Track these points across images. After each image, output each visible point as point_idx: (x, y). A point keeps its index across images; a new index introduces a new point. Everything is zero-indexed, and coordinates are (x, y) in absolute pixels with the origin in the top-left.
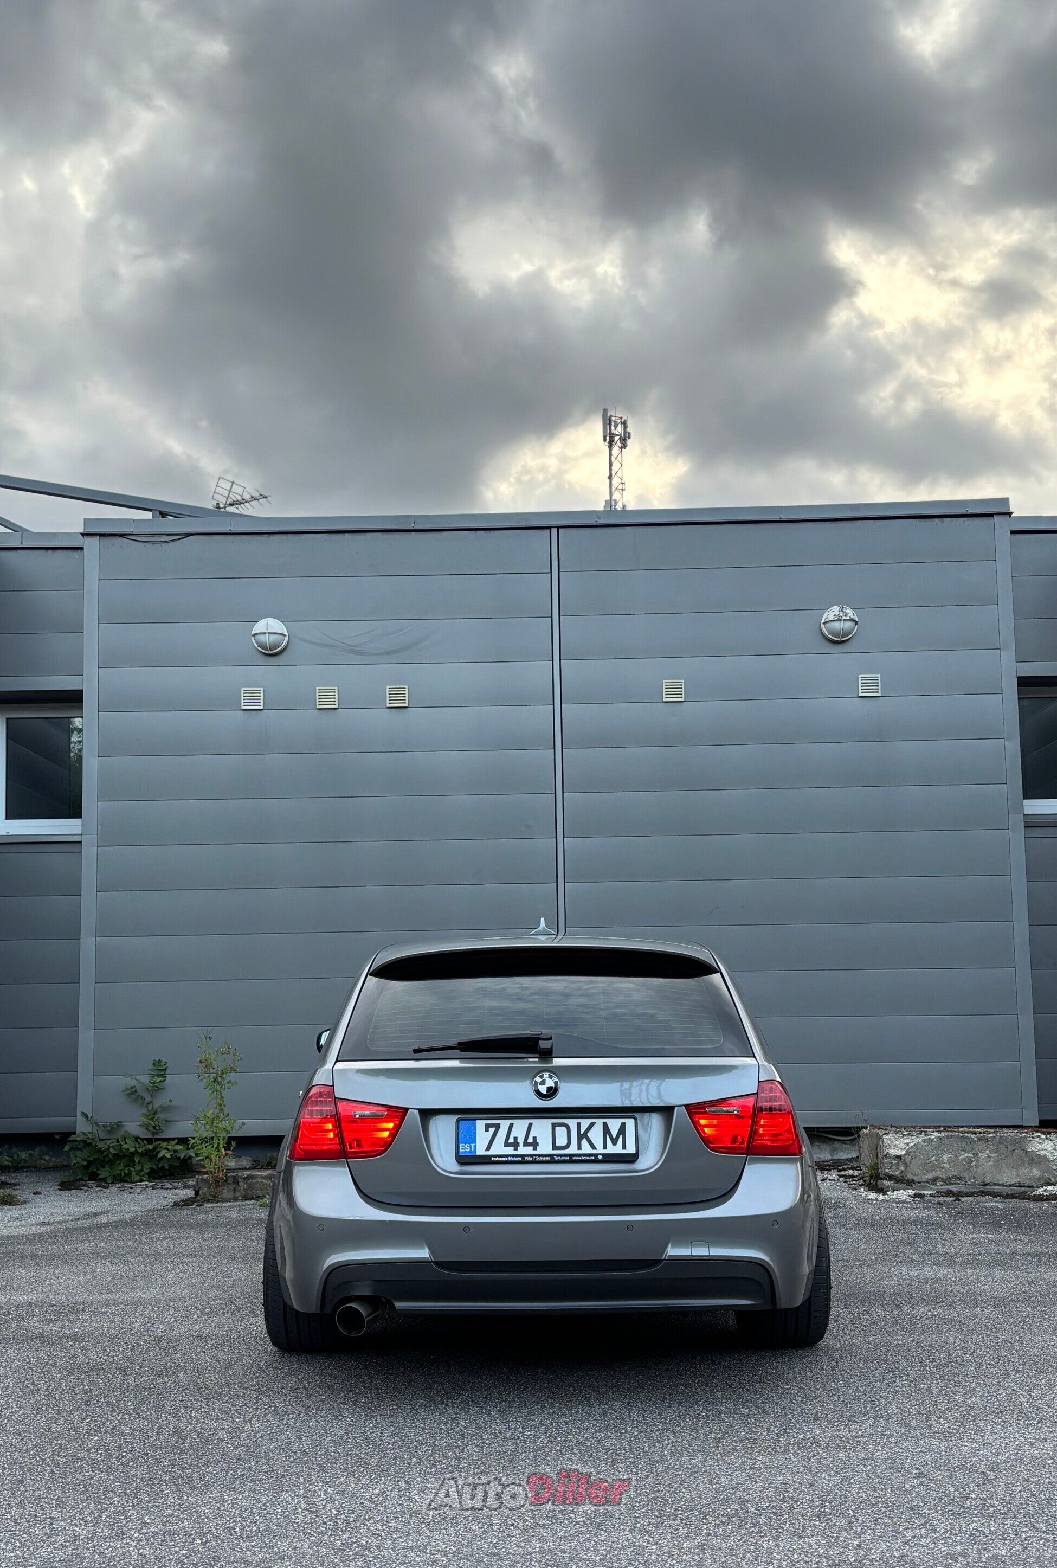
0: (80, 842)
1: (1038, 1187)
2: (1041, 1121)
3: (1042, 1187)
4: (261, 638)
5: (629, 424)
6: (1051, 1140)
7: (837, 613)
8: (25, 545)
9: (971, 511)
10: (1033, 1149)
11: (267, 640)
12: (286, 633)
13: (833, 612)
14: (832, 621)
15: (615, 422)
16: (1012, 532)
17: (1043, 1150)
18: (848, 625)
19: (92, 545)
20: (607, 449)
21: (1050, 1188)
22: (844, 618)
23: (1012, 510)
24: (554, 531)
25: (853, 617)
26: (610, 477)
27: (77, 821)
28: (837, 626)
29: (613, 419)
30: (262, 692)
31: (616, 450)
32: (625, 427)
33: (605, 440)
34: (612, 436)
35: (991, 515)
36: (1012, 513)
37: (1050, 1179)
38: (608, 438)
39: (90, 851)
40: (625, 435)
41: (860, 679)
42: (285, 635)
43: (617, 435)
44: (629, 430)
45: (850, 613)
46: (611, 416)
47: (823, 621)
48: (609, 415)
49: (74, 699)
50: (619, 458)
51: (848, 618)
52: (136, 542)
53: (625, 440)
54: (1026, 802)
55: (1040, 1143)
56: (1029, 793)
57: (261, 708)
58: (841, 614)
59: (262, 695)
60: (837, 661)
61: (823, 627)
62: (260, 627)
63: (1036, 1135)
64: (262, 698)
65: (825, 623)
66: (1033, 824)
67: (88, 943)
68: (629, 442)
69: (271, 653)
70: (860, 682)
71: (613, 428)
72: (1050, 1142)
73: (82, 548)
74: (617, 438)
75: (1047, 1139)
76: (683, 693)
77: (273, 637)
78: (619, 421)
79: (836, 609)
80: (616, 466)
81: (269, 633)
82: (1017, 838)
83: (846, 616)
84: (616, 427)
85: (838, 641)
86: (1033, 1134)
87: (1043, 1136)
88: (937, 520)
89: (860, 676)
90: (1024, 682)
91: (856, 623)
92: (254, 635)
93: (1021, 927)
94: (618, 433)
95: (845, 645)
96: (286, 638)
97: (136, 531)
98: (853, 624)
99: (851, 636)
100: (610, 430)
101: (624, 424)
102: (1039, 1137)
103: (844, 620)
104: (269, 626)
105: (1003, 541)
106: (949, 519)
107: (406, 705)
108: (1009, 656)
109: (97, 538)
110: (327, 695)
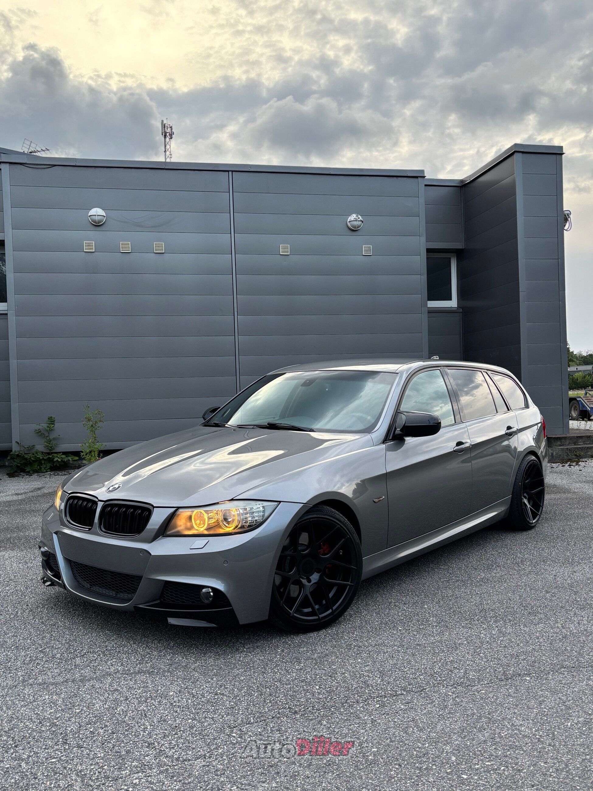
0: (7, 314)
4: (94, 217)
5: (173, 128)
7: (355, 217)
9: (409, 175)
11: (97, 218)
13: (353, 217)
15: (167, 127)
16: (426, 185)
19: (5, 168)
20: (163, 138)
23: (425, 175)
24: (230, 173)
26: (165, 151)
27: (4, 304)
28: (356, 223)
29: (166, 125)
30: (94, 244)
31: (167, 139)
32: (171, 129)
33: (162, 135)
34: (166, 133)
35: (417, 177)
36: (425, 177)
38: (164, 134)
39: (12, 319)
40: (172, 133)
42: (104, 216)
44: (173, 130)
45: (361, 218)
46: (165, 124)
47: (348, 220)
49: (1, 244)
50: (169, 143)
52: (28, 168)
53: (171, 135)
54: (429, 302)
56: (430, 299)
57: (94, 251)
58: (357, 218)
60: (353, 239)
61: (348, 223)
62: (93, 212)
64: (94, 246)
67: (13, 362)
68: (173, 136)
69: (97, 225)
70: (364, 248)
71: (166, 129)
73: (1, 169)
74: (168, 134)
76: (289, 251)
77: (100, 218)
80: (168, 147)
81: (97, 215)
82: (425, 317)
83: (359, 219)
84: (167, 129)
85: (354, 230)
88: (395, 178)
89: (364, 246)
90: (429, 251)
92: (90, 216)
94: (168, 132)
95: (357, 232)
96: (105, 218)
97: (28, 162)
98: (360, 223)
100: (165, 130)
101: (171, 127)
104: (97, 212)
105: (422, 188)
106: (400, 178)
107: (163, 252)
108: (423, 239)
109: (8, 165)
110: (126, 246)
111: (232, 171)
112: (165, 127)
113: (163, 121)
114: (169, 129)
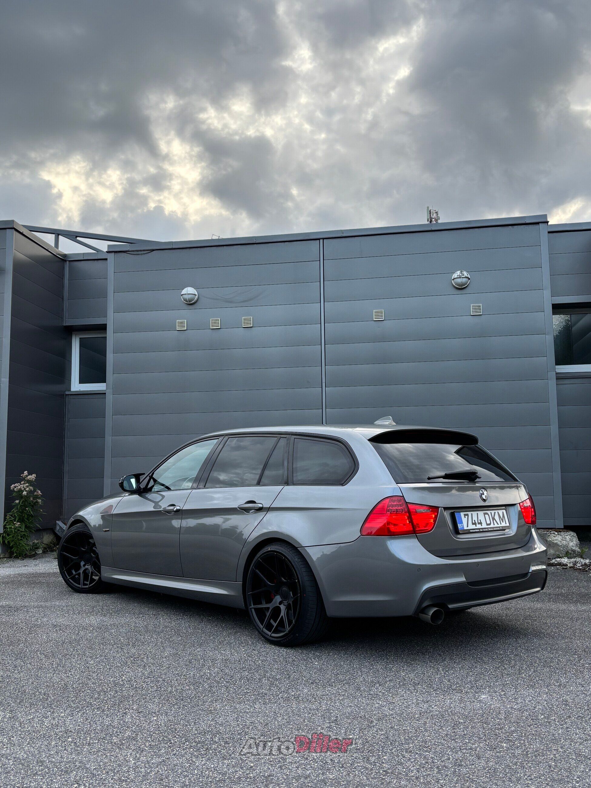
0: (105, 393)
1: (553, 559)
2: (564, 526)
3: (555, 559)
4: (184, 296)
5: (439, 213)
6: (561, 535)
7: (459, 274)
8: (84, 259)
9: (528, 222)
10: (550, 539)
11: (187, 297)
12: (196, 294)
14: (456, 278)
16: (549, 232)
17: (556, 540)
18: (464, 280)
19: (111, 257)
21: (558, 559)
22: (462, 276)
24: (321, 241)
25: (467, 276)
27: (104, 385)
28: (459, 280)
29: (432, 211)
30: (186, 322)
32: (437, 215)
35: (538, 223)
36: (549, 222)
37: (559, 555)
38: (429, 220)
39: (110, 398)
40: (437, 218)
41: (471, 307)
42: (196, 295)
43: (434, 218)
44: (439, 215)
45: (465, 274)
47: (452, 279)
48: (430, 209)
49: (103, 328)
51: (464, 276)
52: (130, 255)
53: (437, 220)
55: (554, 537)
57: (185, 329)
58: (461, 275)
59: (186, 323)
60: (460, 299)
61: (453, 281)
62: (184, 292)
63: (552, 532)
64: (186, 324)
65: (453, 279)
66: (560, 377)
67: (109, 439)
69: (191, 303)
70: (471, 308)
71: (431, 215)
72: (560, 536)
73: (106, 259)
74: (433, 220)
75: (558, 534)
76: (383, 316)
77: (190, 296)
78: (434, 212)
79: (458, 273)
81: (188, 294)
82: (552, 383)
83: (463, 275)
85: (461, 288)
86: (551, 532)
87: (556, 533)
88: (510, 227)
89: (471, 305)
90: (556, 306)
91: (469, 279)
92: (182, 295)
93: (554, 429)
94: (434, 217)
95: (464, 290)
96: (197, 297)
97: (130, 250)
98: (466, 279)
99: (466, 285)
100: (430, 216)
101: (437, 213)
102: (554, 533)
103: (462, 277)
104: (189, 291)
105: (544, 237)
106: (516, 226)
107: (252, 326)
108: (547, 293)
109: (113, 254)
110: (214, 321)
111: (323, 239)
112: (430, 213)
113: (428, 207)
114: (435, 215)
